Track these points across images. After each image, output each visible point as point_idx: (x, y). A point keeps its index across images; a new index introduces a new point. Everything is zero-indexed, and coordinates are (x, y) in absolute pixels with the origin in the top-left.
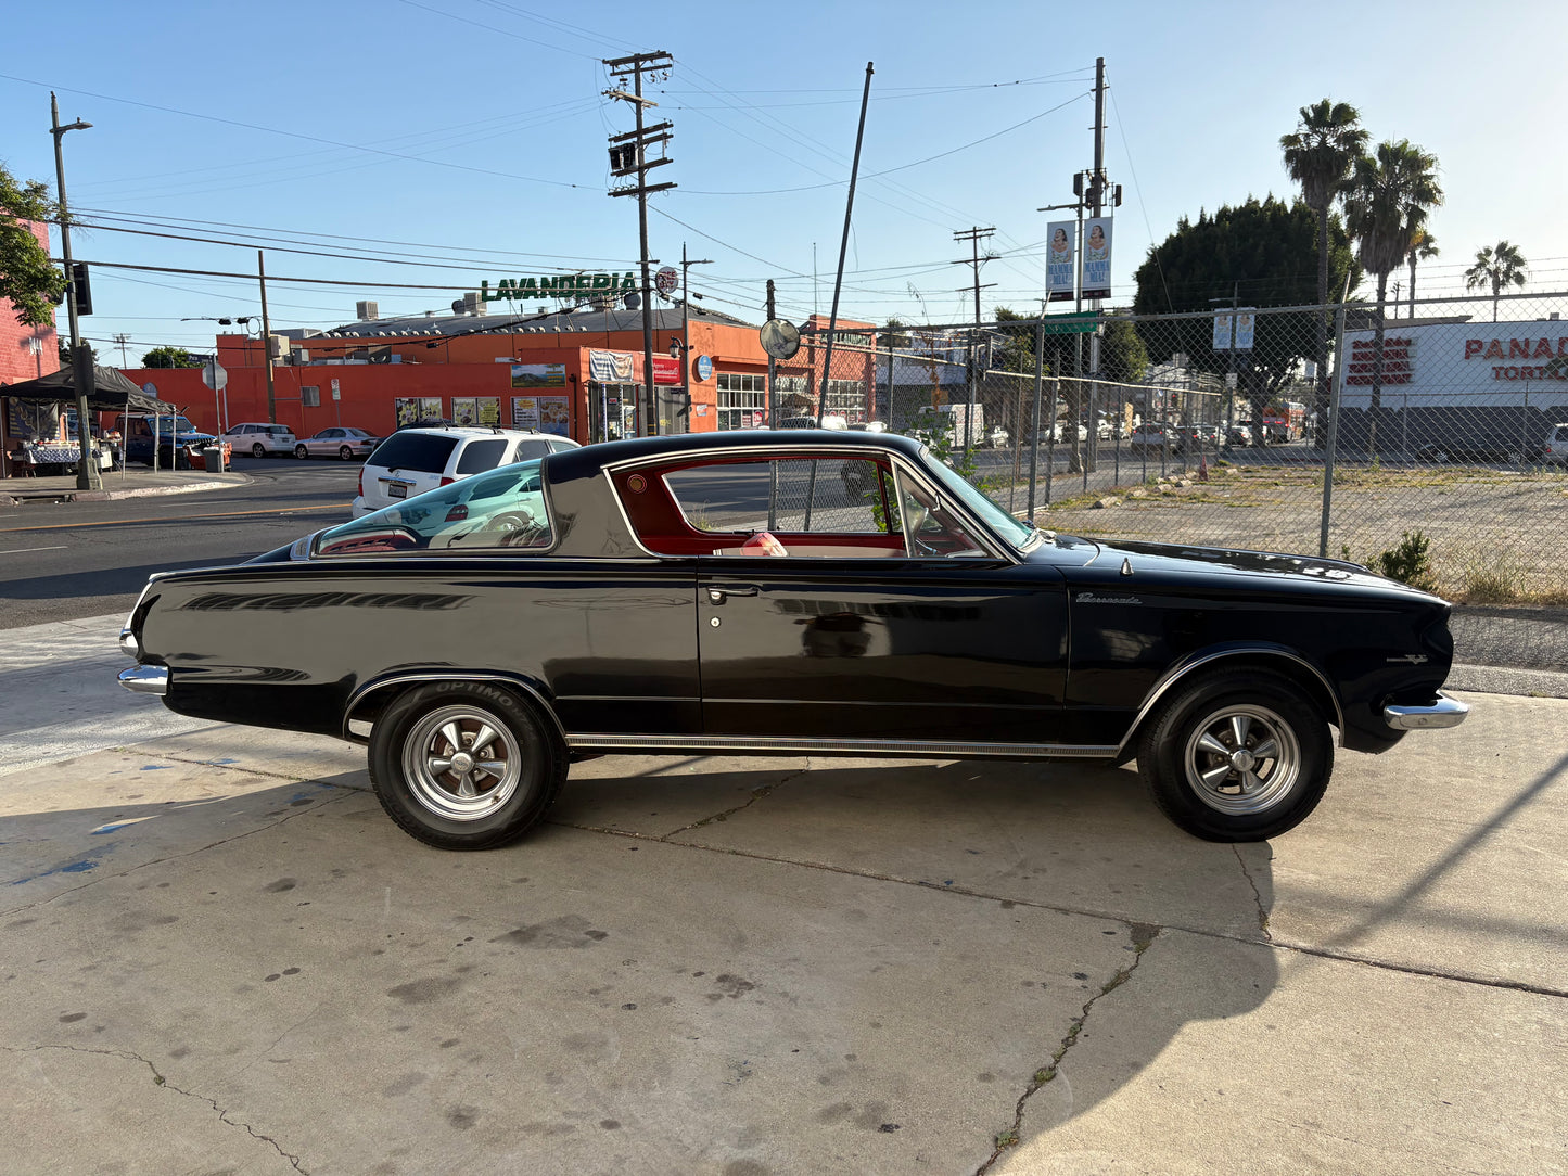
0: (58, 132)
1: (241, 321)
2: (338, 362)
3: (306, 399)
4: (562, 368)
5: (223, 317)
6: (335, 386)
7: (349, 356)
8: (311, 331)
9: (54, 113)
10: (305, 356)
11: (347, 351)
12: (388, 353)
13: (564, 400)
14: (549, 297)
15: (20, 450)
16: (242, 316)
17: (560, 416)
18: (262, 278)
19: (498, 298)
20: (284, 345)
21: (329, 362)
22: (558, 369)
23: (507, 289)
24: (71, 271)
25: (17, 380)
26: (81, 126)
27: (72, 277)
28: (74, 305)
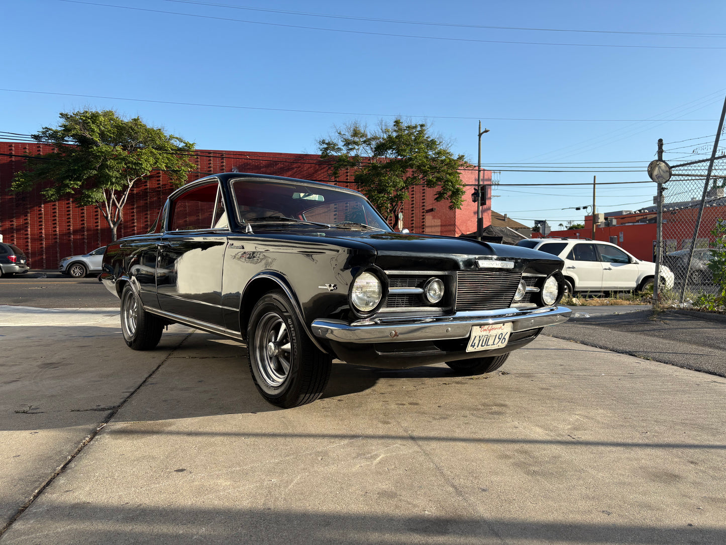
0: (480, 135)
2: (631, 224)
5: (577, 207)
6: (621, 235)
7: (638, 221)
8: (626, 211)
9: (480, 128)
10: (614, 222)
11: (637, 218)
16: (585, 206)
20: (602, 219)
21: (626, 224)
24: (480, 189)
25: (468, 233)
26: (486, 131)
27: (480, 191)
28: (480, 202)
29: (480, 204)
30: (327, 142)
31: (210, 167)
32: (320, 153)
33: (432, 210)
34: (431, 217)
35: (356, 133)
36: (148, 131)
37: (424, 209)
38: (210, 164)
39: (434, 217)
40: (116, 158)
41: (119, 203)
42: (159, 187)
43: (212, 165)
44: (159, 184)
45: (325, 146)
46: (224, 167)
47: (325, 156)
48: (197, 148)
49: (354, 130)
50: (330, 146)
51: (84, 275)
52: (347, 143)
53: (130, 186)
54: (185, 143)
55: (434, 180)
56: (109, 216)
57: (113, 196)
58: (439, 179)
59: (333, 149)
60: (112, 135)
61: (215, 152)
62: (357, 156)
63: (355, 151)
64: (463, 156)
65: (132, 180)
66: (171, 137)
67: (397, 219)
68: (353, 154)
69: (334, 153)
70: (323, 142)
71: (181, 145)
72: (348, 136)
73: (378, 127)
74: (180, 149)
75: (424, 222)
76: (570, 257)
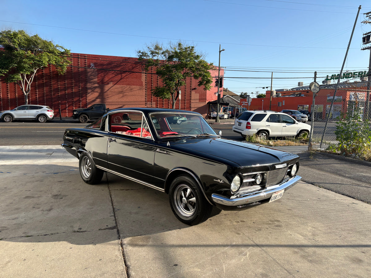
0: (220, 52)
1: (267, 88)
2: (288, 96)
3: (279, 105)
4: (341, 97)
5: (263, 87)
6: (284, 102)
7: (291, 95)
8: (286, 89)
9: (220, 48)
10: (280, 95)
11: (291, 94)
12: (300, 94)
13: (341, 106)
14: (345, 78)
17: (339, 110)
18: (272, 78)
19: (331, 79)
20: (275, 94)
21: (286, 96)
22: (340, 97)
23: (333, 77)
25: (212, 101)
26: (223, 50)
27: (219, 80)
28: (219, 86)
29: (219, 87)
30: (141, 52)
32: (138, 57)
33: (195, 89)
34: (194, 92)
35: (157, 48)
36: (44, 42)
37: (191, 88)
38: (79, 61)
39: (196, 92)
40: (27, 57)
41: (28, 81)
42: (50, 73)
43: (80, 62)
44: (50, 71)
45: (141, 54)
46: (86, 63)
47: (140, 59)
48: (71, 52)
49: (156, 46)
50: (144, 54)
51: (12, 121)
52: (152, 53)
53: (35, 72)
54: (64, 49)
55: (198, 75)
56: (24, 88)
57: (25, 78)
58: (200, 75)
59: (145, 56)
60: (25, 45)
61: (82, 55)
62: (157, 60)
63: (156, 57)
64: (212, 64)
65: (36, 69)
66: (57, 46)
67: (178, 93)
68: (155, 58)
69: (145, 58)
70: (140, 52)
71: (63, 51)
72: (153, 49)
73: (168, 45)
74: (63, 53)
75: (191, 95)
76: (268, 121)
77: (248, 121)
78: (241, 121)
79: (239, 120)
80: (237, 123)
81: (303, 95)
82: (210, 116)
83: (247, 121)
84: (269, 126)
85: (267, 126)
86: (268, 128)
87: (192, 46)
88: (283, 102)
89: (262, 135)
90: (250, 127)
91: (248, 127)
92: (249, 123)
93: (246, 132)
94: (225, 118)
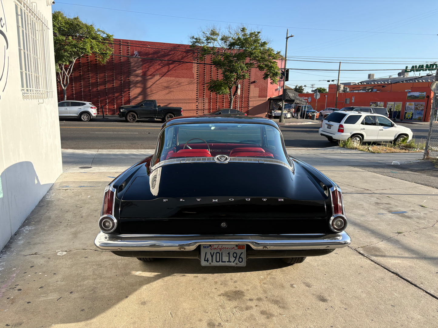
0: (287, 38)
1: (333, 81)
2: (357, 91)
3: (346, 102)
4: (425, 93)
5: (328, 80)
7: (361, 90)
8: (353, 83)
9: (287, 34)
10: (348, 90)
11: (360, 88)
12: (372, 89)
13: (424, 103)
14: (427, 70)
15: (271, 113)
17: (421, 108)
18: (339, 70)
19: (411, 71)
20: (342, 87)
21: (355, 91)
22: (423, 94)
23: (414, 69)
24: (285, 71)
25: (274, 97)
26: (292, 36)
27: (285, 73)
28: (285, 79)
29: (285, 80)
30: (195, 37)
31: (120, 50)
32: (191, 44)
33: (254, 82)
34: (253, 86)
35: (213, 33)
37: (250, 81)
38: (120, 48)
39: (255, 86)
40: (69, 44)
41: (66, 72)
42: (88, 62)
43: (121, 49)
44: (88, 60)
45: (195, 40)
46: (129, 51)
47: (193, 46)
48: (114, 38)
49: (212, 31)
50: (198, 40)
52: (208, 39)
53: (74, 62)
54: (107, 34)
55: (264, 66)
56: (62, 81)
57: (63, 69)
58: (266, 66)
59: (199, 42)
60: (66, 29)
61: (124, 41)
62: (214, 47)
63: (212, 44)
64: (280, 52)
65: (75, 58)
66: (99, 31)
67: (237, 88)
68: (211, 45)
69: (199, 45)
70: (193, 38)
71: (104, 36)
72: (208, 35)
73: (227, 30)
74: (104, 39)
75: (249, 89)
76: (362, 123)
77: (341, 123)
78: (331, 123)
79: (328, 122)
80: (326, 126)
81: (375, 90)
82: (271, 114)
83: (339, 124)
84: (364, 129)
85: (362, 129)
86: (363, 131)
87: (259, 31)
88: (353, 99)
89: (356, 139)
90: (343, 130)
91: (341, 130)
92: (341, 126)
93: (337, 136)
94: (288, 117)
